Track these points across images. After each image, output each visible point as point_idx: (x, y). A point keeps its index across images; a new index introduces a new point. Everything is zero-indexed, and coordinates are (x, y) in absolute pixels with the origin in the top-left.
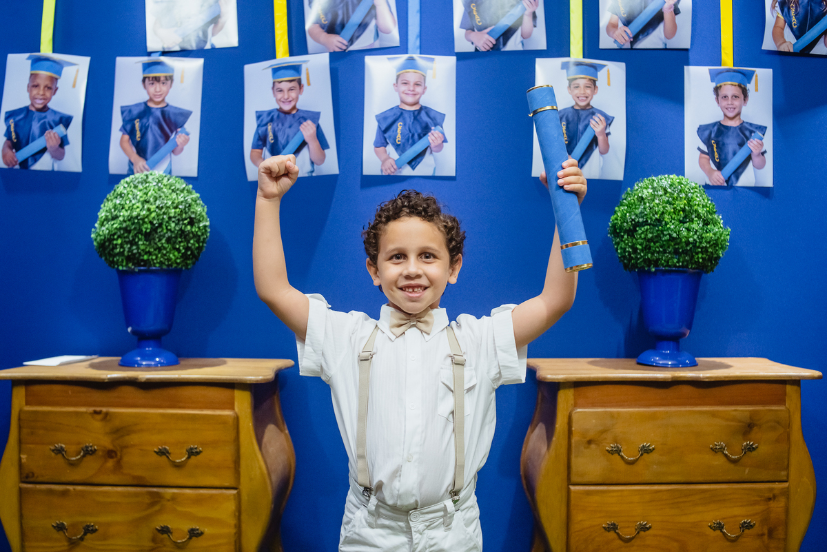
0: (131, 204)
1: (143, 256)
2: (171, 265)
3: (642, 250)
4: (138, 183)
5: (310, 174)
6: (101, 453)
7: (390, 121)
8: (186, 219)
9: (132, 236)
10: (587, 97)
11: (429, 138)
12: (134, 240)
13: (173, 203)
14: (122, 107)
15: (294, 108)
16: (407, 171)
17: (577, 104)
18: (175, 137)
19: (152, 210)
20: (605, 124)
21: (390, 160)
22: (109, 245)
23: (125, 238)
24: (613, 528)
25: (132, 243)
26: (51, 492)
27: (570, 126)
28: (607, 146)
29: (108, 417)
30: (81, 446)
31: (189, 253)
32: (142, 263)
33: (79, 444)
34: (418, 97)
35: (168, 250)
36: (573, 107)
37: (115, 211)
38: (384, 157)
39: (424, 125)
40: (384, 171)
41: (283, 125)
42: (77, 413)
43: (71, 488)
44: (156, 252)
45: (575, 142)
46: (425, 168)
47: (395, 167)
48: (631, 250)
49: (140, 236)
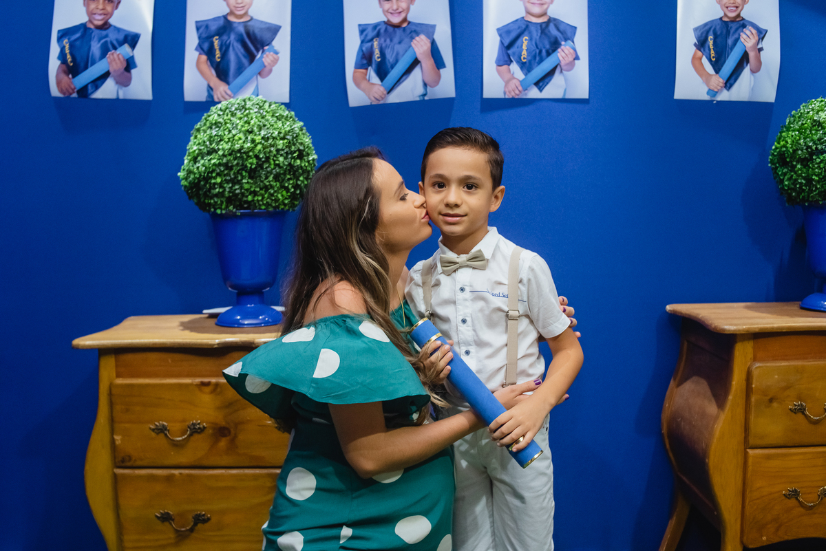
0: (230, 135)
1: (247, 197)
2: (278, 207)
3: (818, 182)
4: (236, 109)
5: (422, 98)
6: (211, 431)
7: (513, 35)
8: (295, 152)
9: (234, 173)
10: (737, 7)
11: (559, 54)
12: (236, 177)
13: (280, 133)
14: (197, 22)
15: (405, 20)
16: (534, 93)
17: (725, 15)
18: (262, 57)
19: (257, 141)
20: (757, 38)
21: (515, 81)
22: (205, 185)
23: (225, 175)
24: (794, 494)
25: (234, 181)
26: (152, 478)
27: (719, 40)
28: (759, 63)
29: (219, 390)
30: (187, 423)
31: (298, 192)
32: (246, 206)
33: (184, 421)
34: (545, 6)
35: (276, 189)
36: (721, 19)
37: (211, 144)
38: (507, 76)
39: (552, 40)
40: (508, 93)
41: (391, 40)
42: (181, 386)
43: (176, 472)
44: (263, 192)
45: (723, 59)
46: (553, 90)
47: (520, 88)
48: (804, 182)
49: (244, 173)
